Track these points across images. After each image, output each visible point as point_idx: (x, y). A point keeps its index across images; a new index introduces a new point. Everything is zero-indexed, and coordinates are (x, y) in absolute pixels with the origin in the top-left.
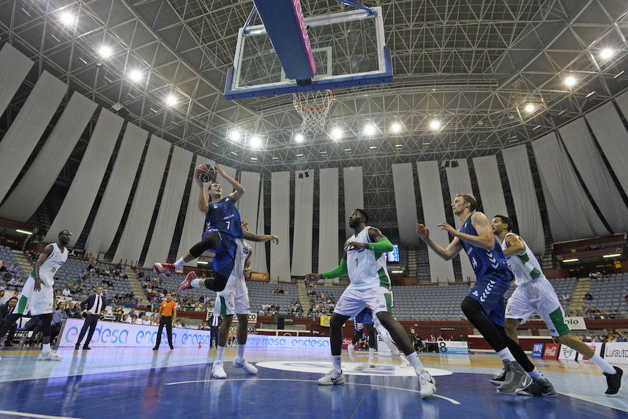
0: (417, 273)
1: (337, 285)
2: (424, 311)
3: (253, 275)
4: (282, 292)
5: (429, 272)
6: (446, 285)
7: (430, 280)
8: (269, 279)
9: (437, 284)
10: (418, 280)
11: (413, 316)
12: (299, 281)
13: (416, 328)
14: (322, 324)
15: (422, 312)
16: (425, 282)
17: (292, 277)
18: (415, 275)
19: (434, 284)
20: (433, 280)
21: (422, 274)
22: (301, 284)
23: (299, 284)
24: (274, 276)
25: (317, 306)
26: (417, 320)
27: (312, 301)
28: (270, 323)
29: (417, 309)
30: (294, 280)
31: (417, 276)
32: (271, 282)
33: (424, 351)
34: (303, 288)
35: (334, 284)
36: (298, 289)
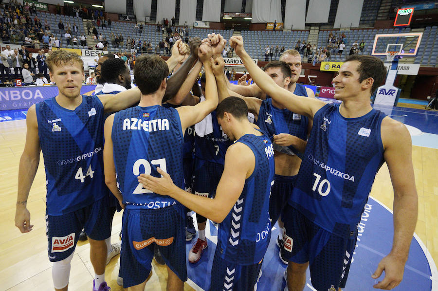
1: (354, 29)
3: (268, 25)
8: (283, 27)
12: (312, 28)
14: (322, 69)
17: (307, 25)
22: (314, 31)
23: (312, 31)
24: (288, 25)
30: (308, 28)
32: (285, 31)
34: (315, 35)
35: (351, 29)
36: (310, 36)
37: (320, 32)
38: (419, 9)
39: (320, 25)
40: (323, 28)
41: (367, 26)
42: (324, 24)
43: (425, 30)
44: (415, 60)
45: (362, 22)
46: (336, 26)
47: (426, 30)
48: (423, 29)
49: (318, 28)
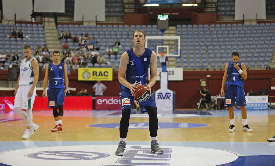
0: (216, 7)
1: (101, 24)
2: (221, 57)
4: (21, 36)
5: (234, 6)
6: (254, 23)
7: (234, 16)
8: (2, 18)
9: (242, 22)
10: (218, 16)
11: (205, 64)
12: (46, 19)
13: (208, 80)
14: (80, 78)
15: (219, 60)
16: (226, 19)
18: (214, 10)
19: (238, 22)
20: (238, 17)
21: (223, 9)
22: (50, 24)
23: (46, 24)
25: (73, 54)
26: (211, 70)
27: (66, 47)
28: (6, 80)
29: (213, 55)
30: (38, 18)
31: (217, 10)
32: (4, 23)
33: (214, 108)
34: (52, 30)
35: (97, 23)
36: (46, 31)
37: (59, 26)
38: (164, 3)
39: (55, 15)
40: (60, 19)
41: (115, 20)
42: (60, 15)
43: (176, 28)
44: (176, 63)
45: (108, 14)
46: (77, 18)
47: (178, 29)
48: (174, 28)
49: (52, 19)
